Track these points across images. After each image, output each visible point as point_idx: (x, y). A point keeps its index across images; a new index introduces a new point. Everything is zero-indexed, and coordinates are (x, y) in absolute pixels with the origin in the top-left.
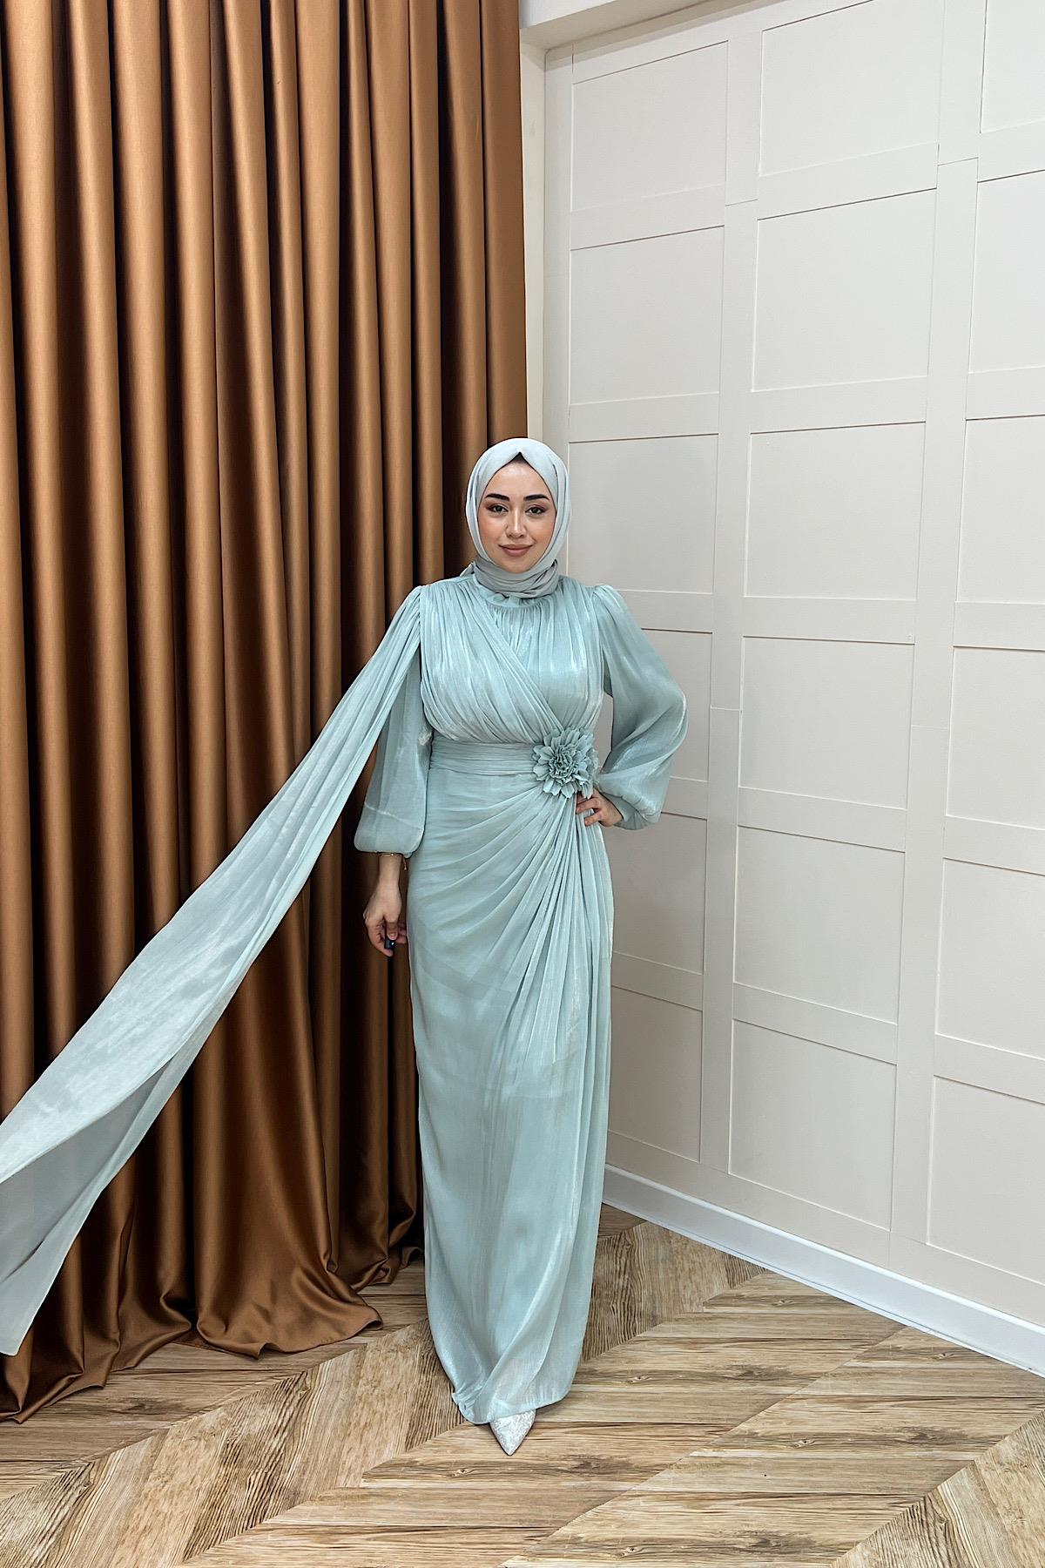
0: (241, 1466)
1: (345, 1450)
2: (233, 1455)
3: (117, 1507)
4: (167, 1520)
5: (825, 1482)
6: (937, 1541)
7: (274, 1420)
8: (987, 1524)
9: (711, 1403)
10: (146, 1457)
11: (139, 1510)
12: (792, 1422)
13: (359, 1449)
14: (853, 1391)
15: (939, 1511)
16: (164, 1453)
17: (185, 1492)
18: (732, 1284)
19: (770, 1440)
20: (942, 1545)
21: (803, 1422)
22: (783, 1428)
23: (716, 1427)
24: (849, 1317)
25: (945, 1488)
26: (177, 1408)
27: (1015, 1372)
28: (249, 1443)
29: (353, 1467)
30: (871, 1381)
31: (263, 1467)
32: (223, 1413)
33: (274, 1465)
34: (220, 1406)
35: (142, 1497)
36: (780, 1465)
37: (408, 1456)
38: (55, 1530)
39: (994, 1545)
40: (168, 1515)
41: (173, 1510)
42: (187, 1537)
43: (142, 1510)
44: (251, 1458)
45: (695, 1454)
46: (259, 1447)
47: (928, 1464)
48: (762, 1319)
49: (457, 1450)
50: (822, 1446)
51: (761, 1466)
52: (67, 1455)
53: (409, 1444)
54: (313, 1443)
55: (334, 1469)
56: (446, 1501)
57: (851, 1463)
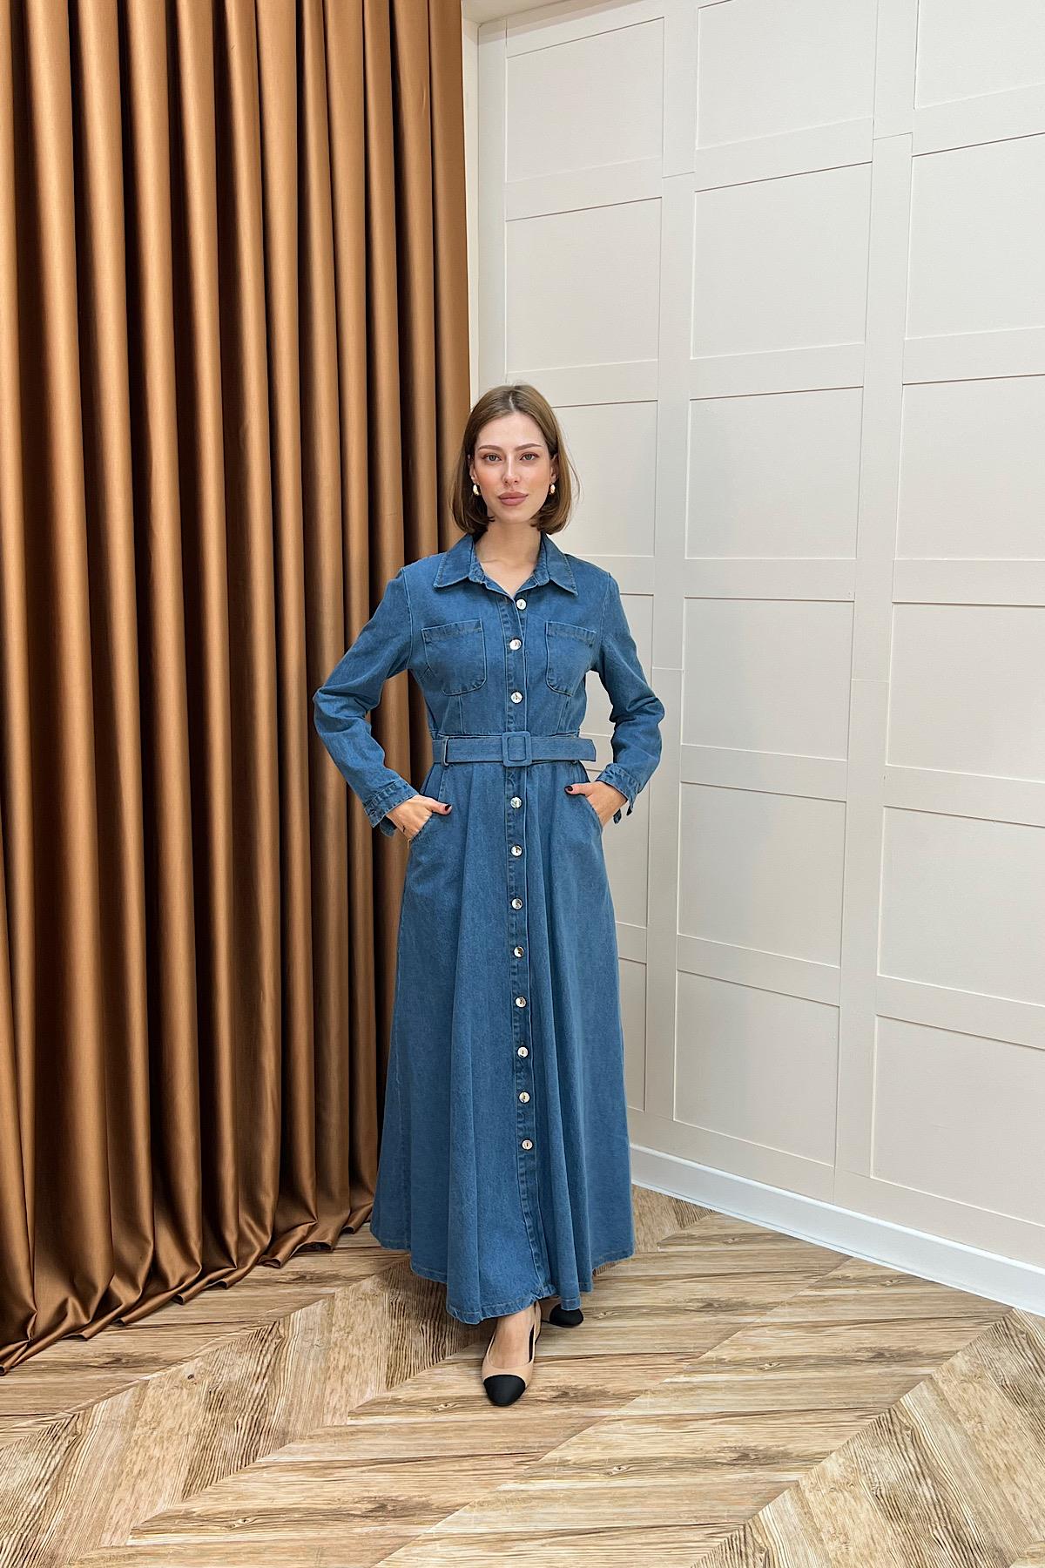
0: (226, 1410)
1: (328, 1391)
2: (217, 1401)
3: (108, 1454)
4: (160, 1464)
5: (794, 1400)
6: (906, 1447)
7: (253, 1367)
8: (950, 1429)
9: (675, 1334)
10: (130, 1406)
11: (131, 1456)
12: (756, 1347)
13: (340, 1390)
14: (810, 1317)
15: (905, 1421)
16: (148, 1402)
17: (174, 1438)
18: (682, 1225)
19: (737, 1365)
20: (911, 1450)
21: (766, 1347)
22: (748, 1354)
23: (684, 1355)
24: (797, 1251)
25: (907, 1400)
26: (155, 1360)
27: (959, 1295)
28: (232, 1389)
29: (337, 1407)
30: (826, 1308)
31: (249, 1410)
32: (201, 1363)
33: (259, 1408)
34: (197, 1357)
35: (132, 1444)
36: (748, 1387)
37: (390, 1394)
38: (50, 1478)
39: (958, 1448)
40: (161, 1458)
41: (165, 1453)
42: (183, 1478)
43: (134, 1456)
44: (235, 1403)
45: (668, 1380)
46: (242, 1392)
47: (888, 1380)
48: (714, 1256)
49: (438, 1386)
50: (787, 1368)
51: (731, 1388)
52: (50, 1409)
53: (390, 1384)
54: (294, 1387)
55: (319, 1408)
56: (433, 1433)
57: (816, 1381)
